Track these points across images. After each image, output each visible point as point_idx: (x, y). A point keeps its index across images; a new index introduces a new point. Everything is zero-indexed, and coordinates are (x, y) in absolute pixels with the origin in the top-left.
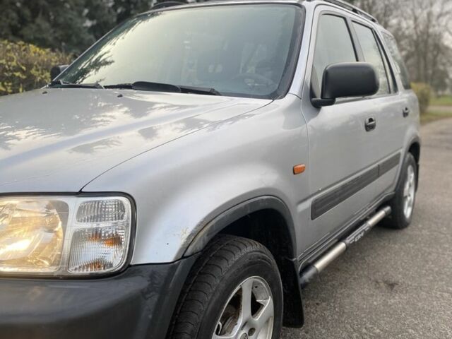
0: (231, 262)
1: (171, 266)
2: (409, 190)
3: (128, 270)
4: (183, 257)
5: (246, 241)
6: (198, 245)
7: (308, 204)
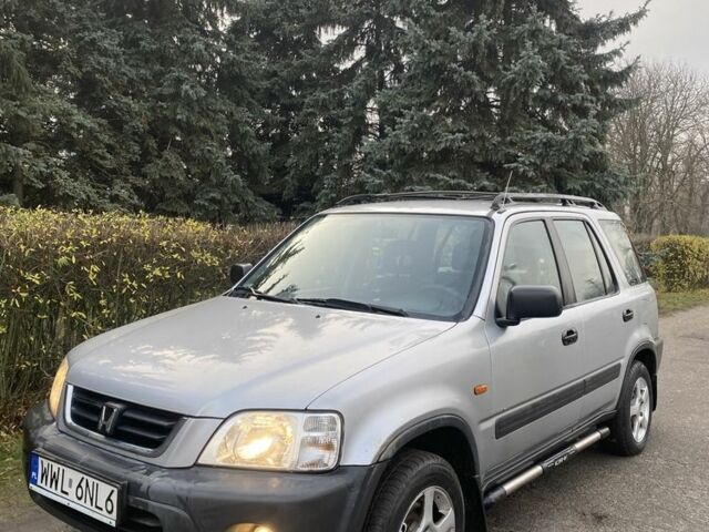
0: (415, 472)
1: (369, 468)
2: (639, 408)
3: (339, 469)
4: (378, 462)
5: (429, 455)
6: (389, 453)
7: (492, 422)
